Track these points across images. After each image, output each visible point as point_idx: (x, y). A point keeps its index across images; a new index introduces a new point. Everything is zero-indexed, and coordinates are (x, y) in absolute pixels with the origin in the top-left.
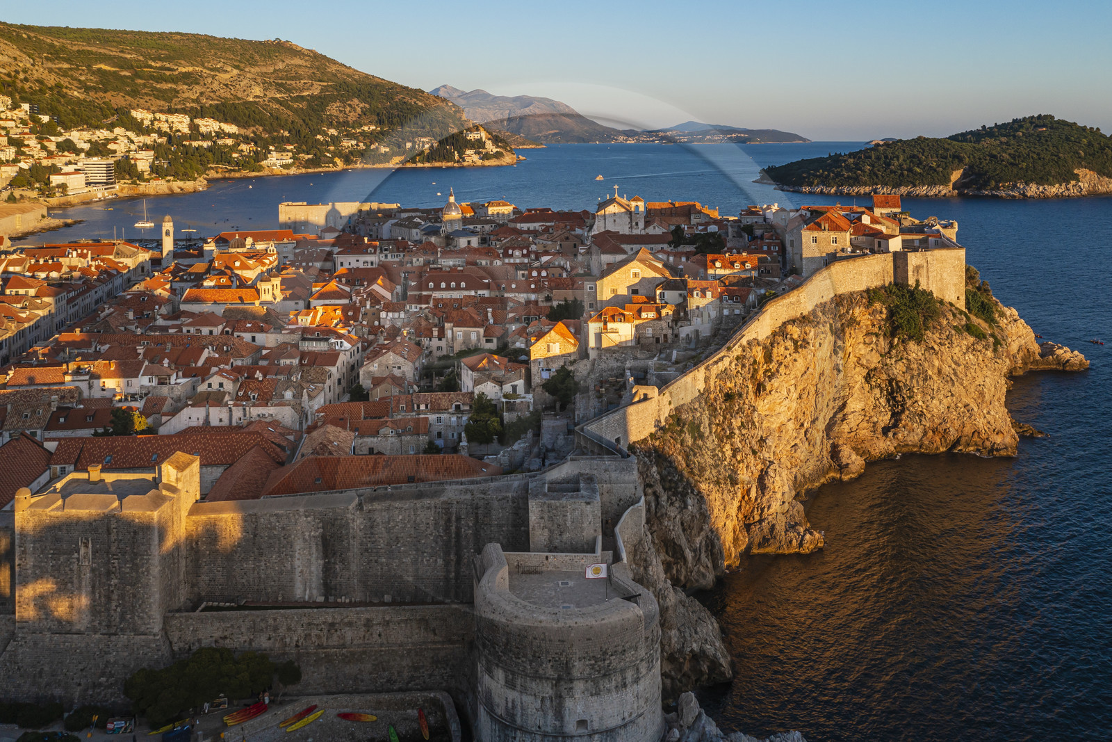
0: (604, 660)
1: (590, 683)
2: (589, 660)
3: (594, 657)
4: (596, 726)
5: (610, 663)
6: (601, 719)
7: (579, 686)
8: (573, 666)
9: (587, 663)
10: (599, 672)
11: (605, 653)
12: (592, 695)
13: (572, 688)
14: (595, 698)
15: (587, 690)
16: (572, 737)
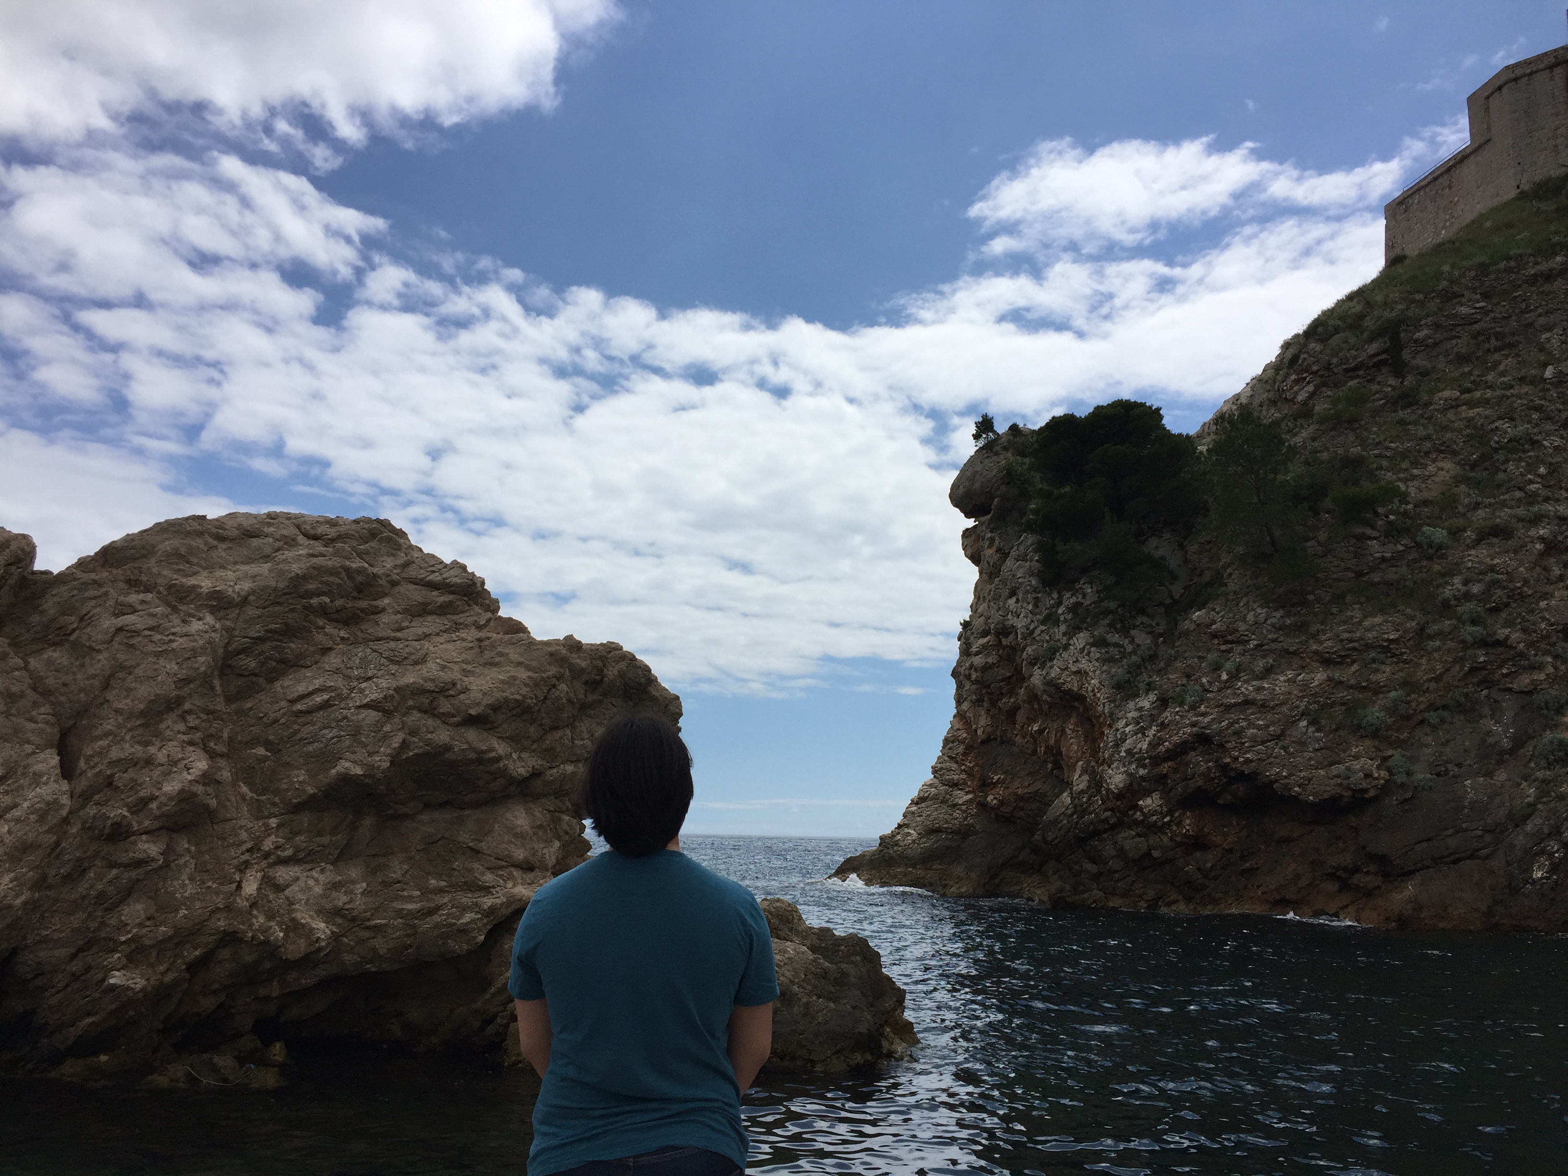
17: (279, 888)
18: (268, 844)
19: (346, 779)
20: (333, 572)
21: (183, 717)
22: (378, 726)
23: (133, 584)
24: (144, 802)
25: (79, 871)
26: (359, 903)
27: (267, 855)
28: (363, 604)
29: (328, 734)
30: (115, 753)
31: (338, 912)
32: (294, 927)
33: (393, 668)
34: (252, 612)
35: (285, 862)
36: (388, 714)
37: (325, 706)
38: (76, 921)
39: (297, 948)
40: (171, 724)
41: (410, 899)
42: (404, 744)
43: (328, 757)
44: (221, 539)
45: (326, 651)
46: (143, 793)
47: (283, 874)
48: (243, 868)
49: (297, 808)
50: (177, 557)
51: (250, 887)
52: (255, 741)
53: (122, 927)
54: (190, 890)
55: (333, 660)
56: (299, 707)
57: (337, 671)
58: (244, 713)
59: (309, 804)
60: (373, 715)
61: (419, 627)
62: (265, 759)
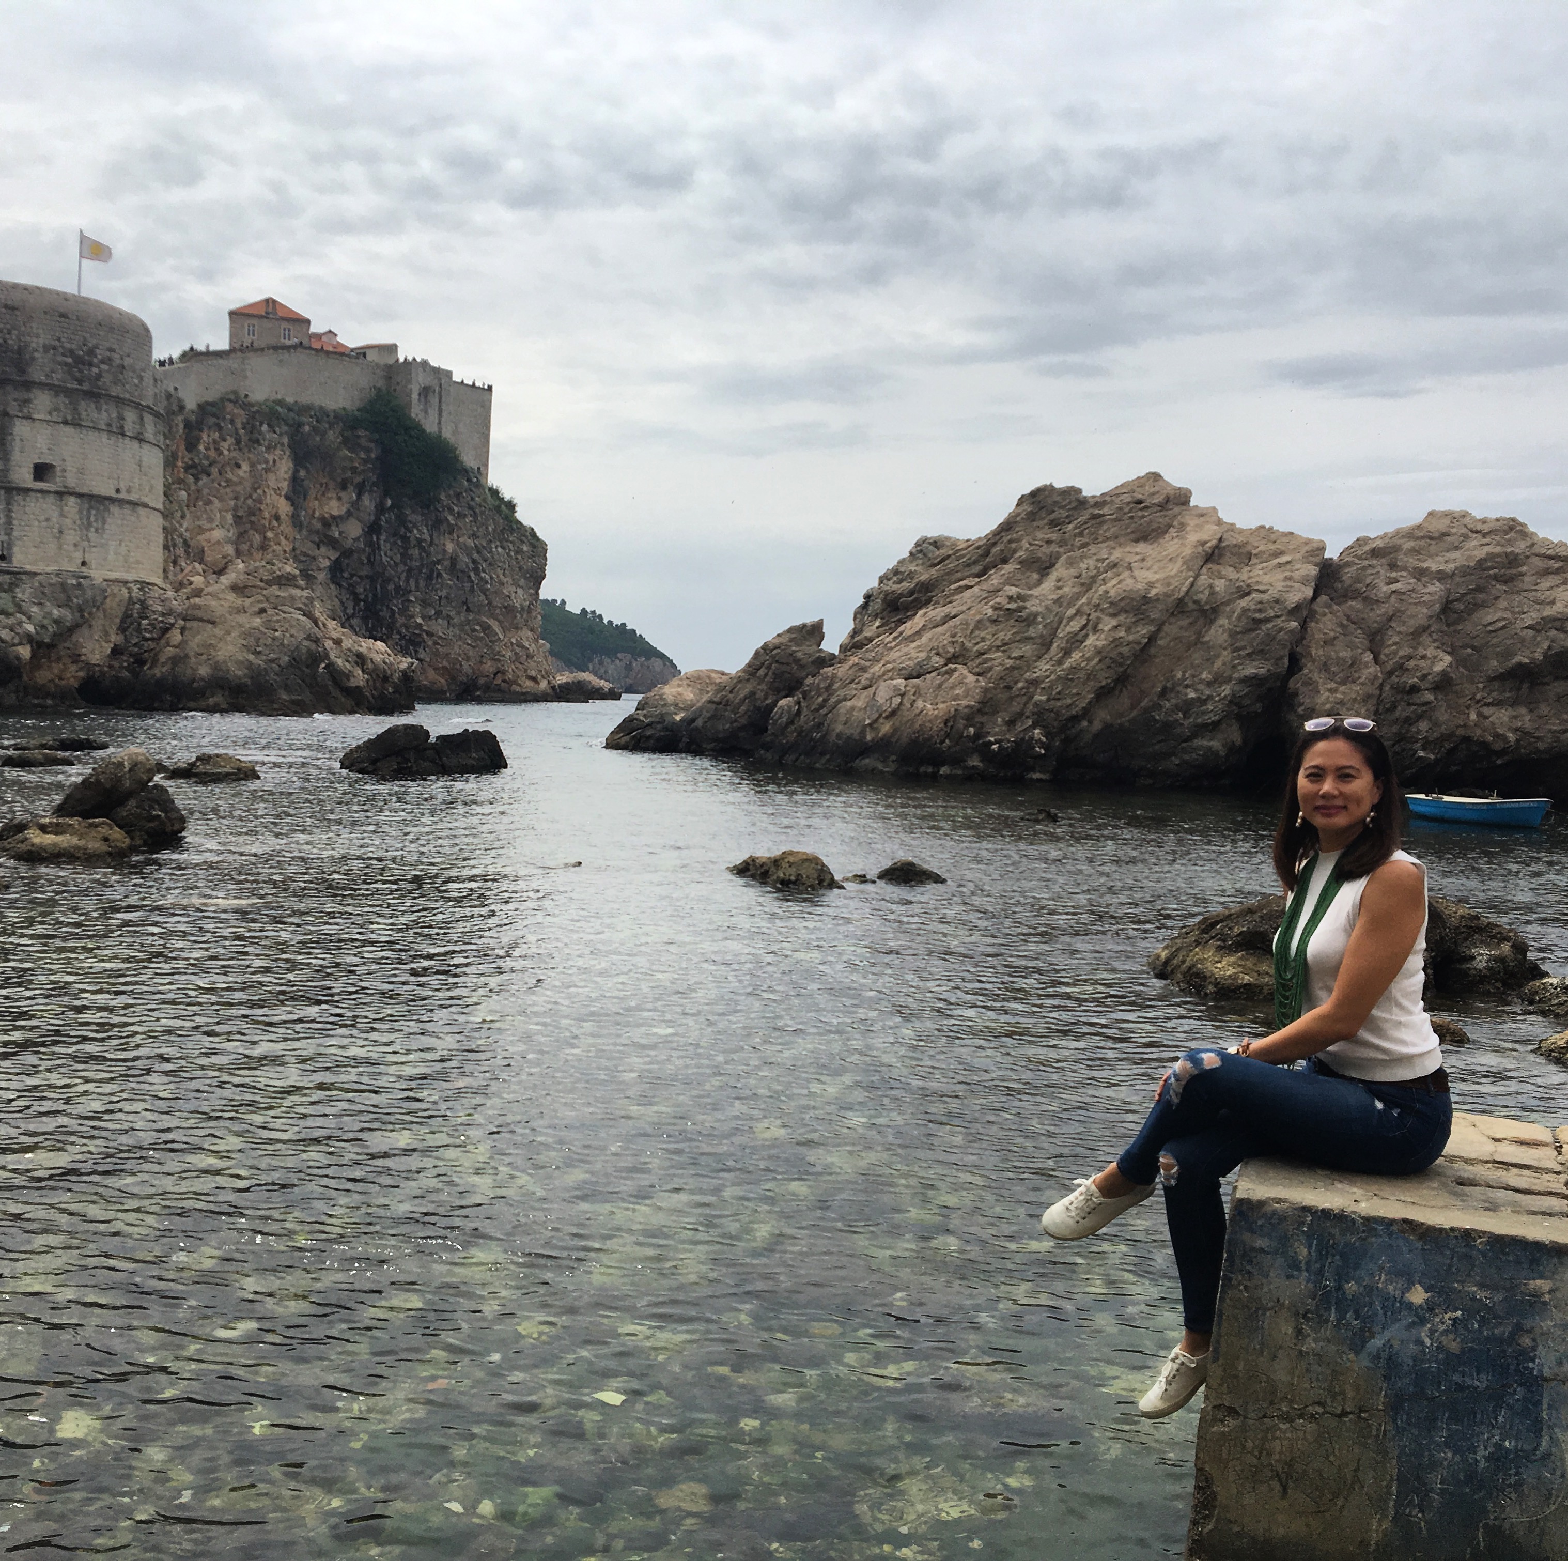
0: (91, 365)
1: (62, 400)
2: (63, 355)
3: (71, 352)
4: (72, 481)
5: (99, 376)
6: (81, 471)
7: (42, 402)
8: (33, 359)
9: (60, 358)
10: (80, 382)
11: (91, 352)
12: (66, 423)
13: (27, 401)
14: (69, 430)
15: (56, 409)
16: (28, 490)
17: (1487, 718)
18: (1478, 696)
19: (1520, 665)
20: (1498, 555)
21: (1430, 635)
22: (1535, 637)
23: (1393, 566)
24: (1424, 677)
25: (1394, 707)
26: (1528, 726)
27: (1478, 702)
28: (1514, 571)
29: (1508, 642)
30: (1401, 653)
31: (1517, 729)
32: (1497, 736)
33: (1538, 607)
34: (1458, 579)
35: (1487, 705)
36: (1539, 631)
37: (1504, 627)
38: (1395, 729)
39: (1498, 746)
40: (1424, 638)
41: (1553, 724)
42: (1550, 648)
43: (1508, 654)
44: (1431, 538)
45: (1497, 598)
46: (1425, 672)
47: (1486, 711)
48: (1468, 707)
49: (1491, 680)
50: (1415, 551)
51: (1473, 716)
52: (1465, 646)
53: (1418, 732)
54: (1446, 717)
55: (1503, 604)
56: (1490, 628)
57: (1506, 609)
58: (1458, 632)
59: (1501, 677)
60: (1531, 633)
61: (1545, 583)
62: (1472, 655)
